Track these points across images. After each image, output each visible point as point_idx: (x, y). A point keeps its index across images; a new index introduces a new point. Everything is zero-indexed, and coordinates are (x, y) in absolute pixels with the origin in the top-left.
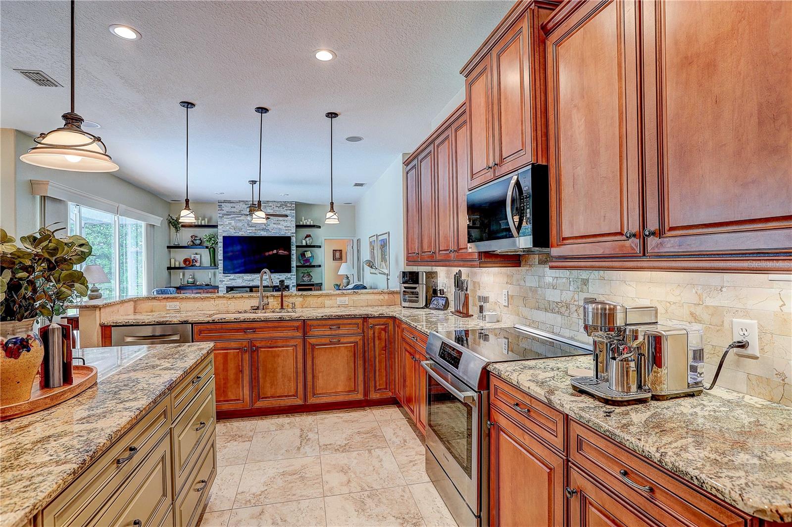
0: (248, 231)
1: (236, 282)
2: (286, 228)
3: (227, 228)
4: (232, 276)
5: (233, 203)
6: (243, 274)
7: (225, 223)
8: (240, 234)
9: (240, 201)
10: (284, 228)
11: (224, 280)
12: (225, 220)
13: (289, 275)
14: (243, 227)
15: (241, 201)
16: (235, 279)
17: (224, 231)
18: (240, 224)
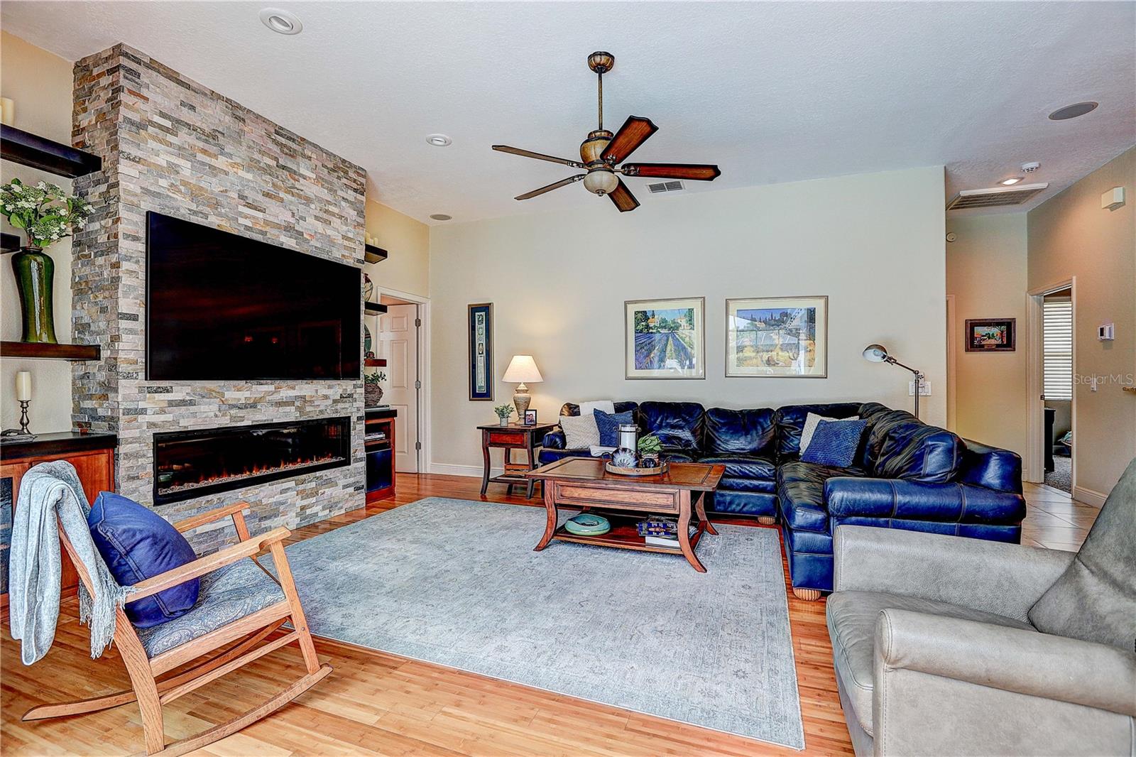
0: (241, 221)
1: (194, 415)
2: (346, 243)
3: (164, 183)
4: (181, 390)
5: (188, 87)
6: (222, 383)
7: (153, 159)
8: (213, 222)
9: (215, 96)
10: (340, 241)
11: (142, 405)
12: (152, 144)
13: (347, 385)
14: (224, 202)
15: (220, 97)
16: (191, 403)
17: (146, 191)
18: (213, 185)
